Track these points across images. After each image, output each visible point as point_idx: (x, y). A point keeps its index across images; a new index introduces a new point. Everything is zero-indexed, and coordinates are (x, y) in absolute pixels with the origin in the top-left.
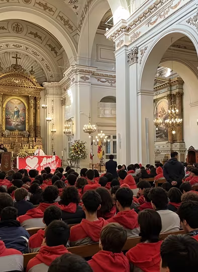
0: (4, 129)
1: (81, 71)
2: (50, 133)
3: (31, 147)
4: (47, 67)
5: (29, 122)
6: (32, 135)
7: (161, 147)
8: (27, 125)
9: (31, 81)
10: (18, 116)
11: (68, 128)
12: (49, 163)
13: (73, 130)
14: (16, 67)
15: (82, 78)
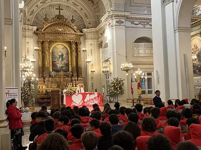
0: (51, 70)
1: (117, 16)
2: (89, 72)
3: (74, 85)
4: (86, 15)
5: (71, 64)
6: (75, 74)
7: (196, 82)
8: (70, 66)
9: (72, 29)
10: (62, 59)
11: (106, 67)
12: (92, 99)
13: (111, 69)
14: (59, 17)
15: (117, 22)
